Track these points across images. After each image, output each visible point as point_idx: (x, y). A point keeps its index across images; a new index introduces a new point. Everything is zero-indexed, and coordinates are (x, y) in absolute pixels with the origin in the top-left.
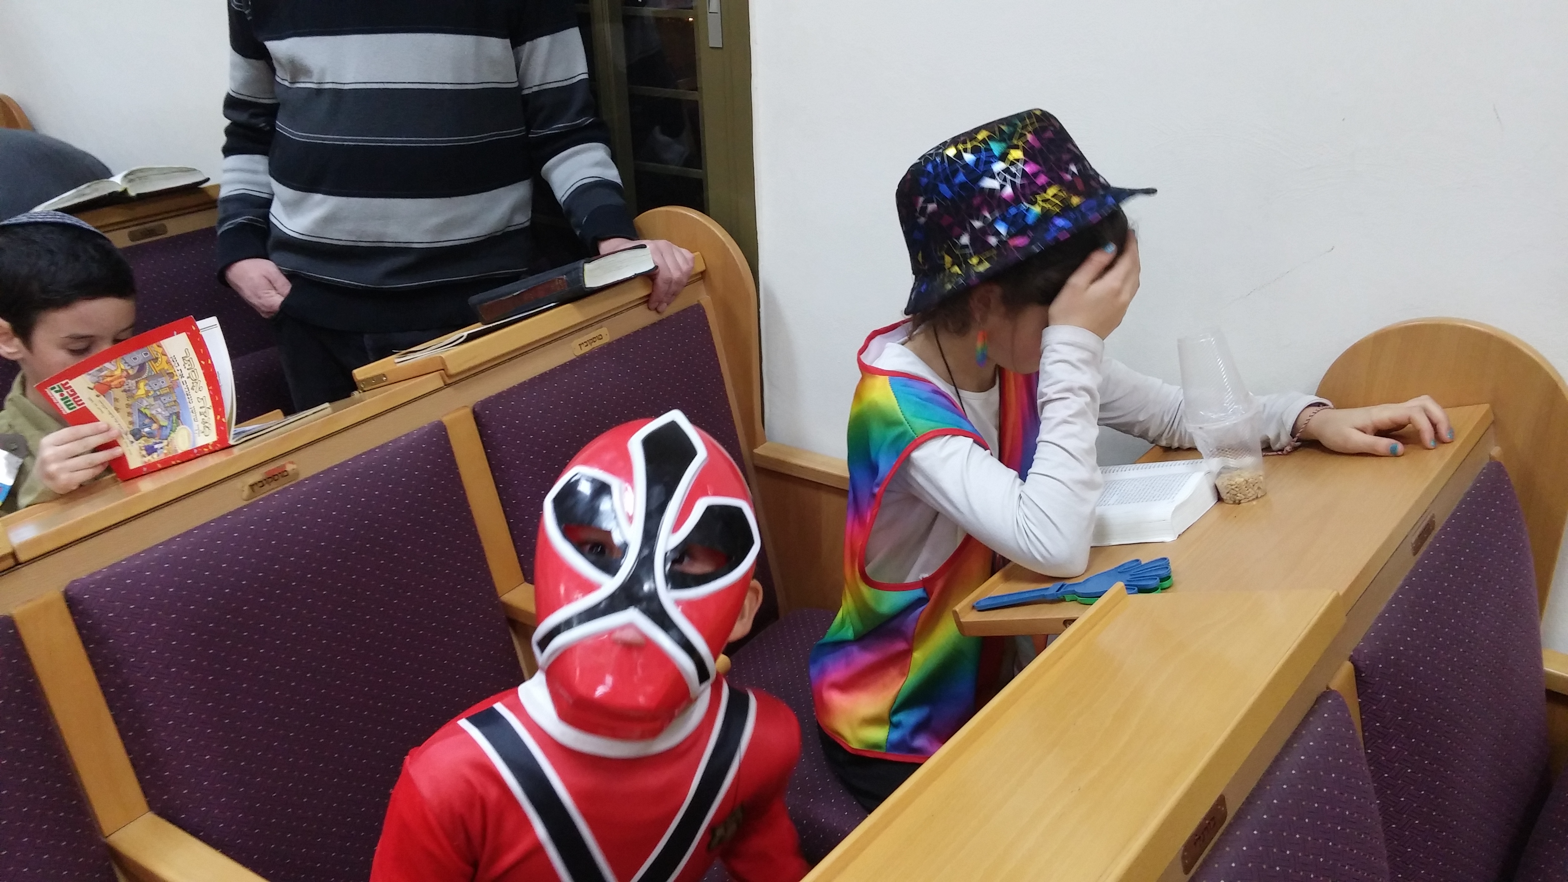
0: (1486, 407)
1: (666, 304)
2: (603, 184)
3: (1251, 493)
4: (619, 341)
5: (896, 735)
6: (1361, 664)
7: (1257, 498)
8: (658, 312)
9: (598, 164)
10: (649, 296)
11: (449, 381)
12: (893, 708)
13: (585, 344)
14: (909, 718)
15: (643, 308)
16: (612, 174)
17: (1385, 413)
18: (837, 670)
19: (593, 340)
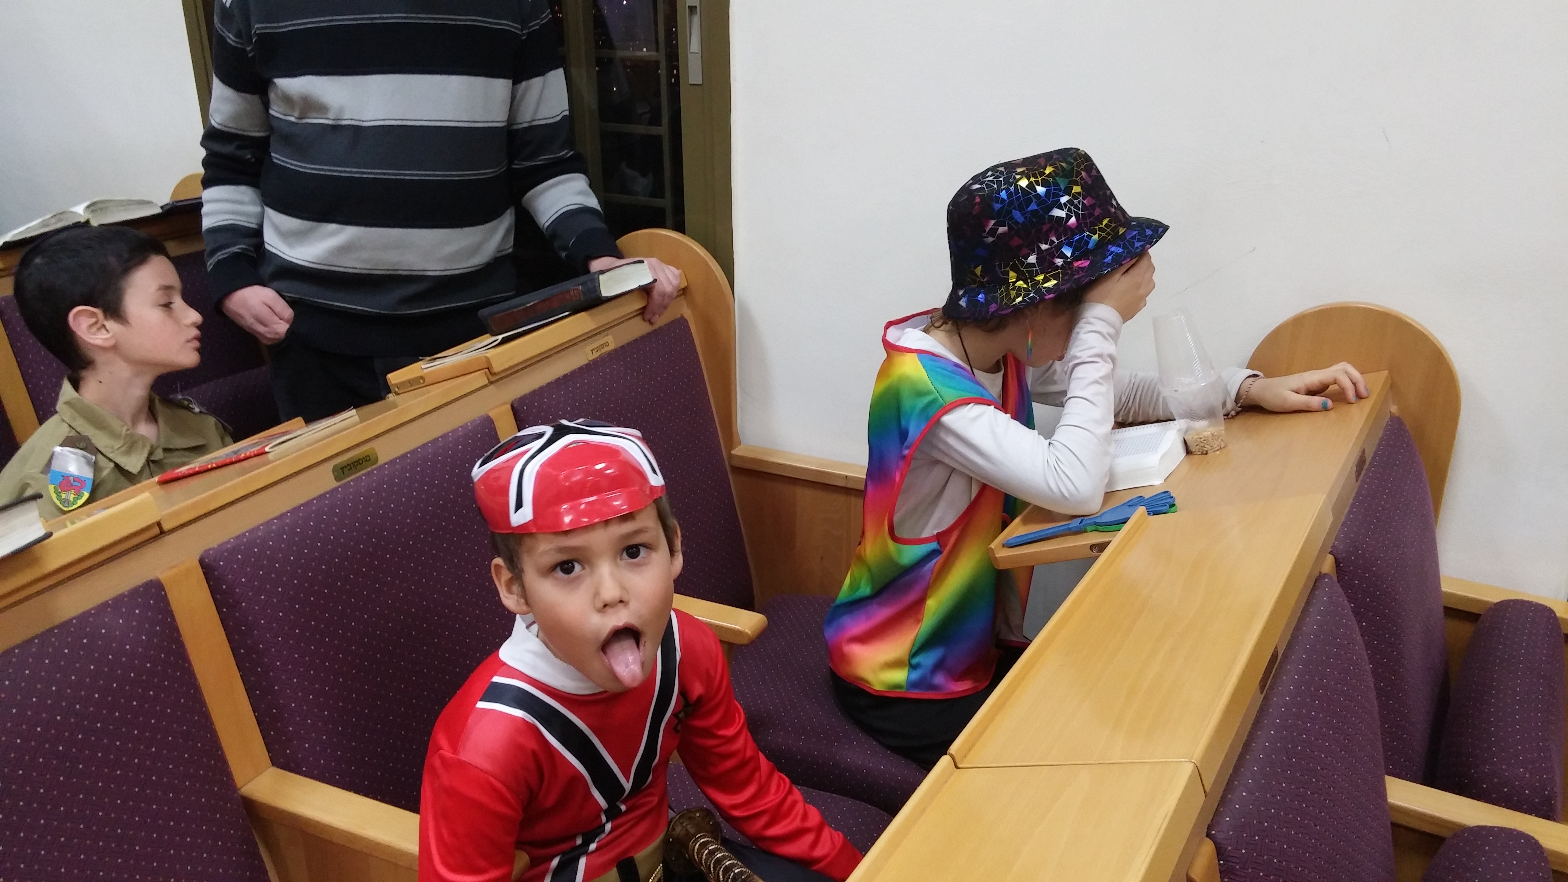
0: (1386, 372)
1: (658, 316)
2: (585, 210)
3: (1216, 444)
4: (622, 347)
5: (916, 675)
6: (1339, 556)
7: (1221, 448)
8: (651, 323)
9: (580, 193)
10: (644, 308)
11: (492, 379)
12: (913, 651)
13: (596, 350)
14: (928, 659)
15: (638, 320)
16: (593, 202)
17: (1314, 377)
18: (857, 625)
19: (602, 346)
